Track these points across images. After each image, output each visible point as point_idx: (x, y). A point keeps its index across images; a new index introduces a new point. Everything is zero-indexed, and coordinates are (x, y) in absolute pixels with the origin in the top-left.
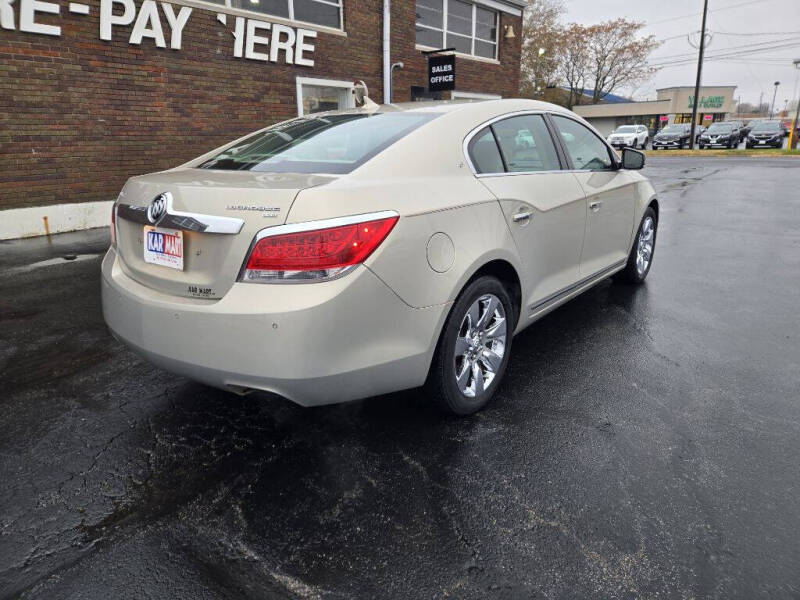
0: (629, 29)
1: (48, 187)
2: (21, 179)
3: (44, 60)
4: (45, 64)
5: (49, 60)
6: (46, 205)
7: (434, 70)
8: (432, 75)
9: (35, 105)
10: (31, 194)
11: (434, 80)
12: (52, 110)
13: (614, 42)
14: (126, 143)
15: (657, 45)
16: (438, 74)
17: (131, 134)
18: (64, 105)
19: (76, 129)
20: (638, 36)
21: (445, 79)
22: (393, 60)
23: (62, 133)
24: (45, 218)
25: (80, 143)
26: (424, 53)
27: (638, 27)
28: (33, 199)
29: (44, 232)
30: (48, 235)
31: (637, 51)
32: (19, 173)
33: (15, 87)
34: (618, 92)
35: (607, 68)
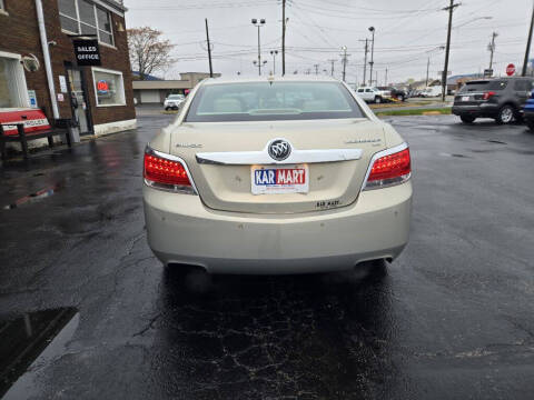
0: (154, 34)
7: (79, 49)
8: (78, 53)
11: (81, 57)
13: (146, 42)
15: (172, 46)
16: (82, 53)
20: (160, 39)
21: (91, 57)
22: (49, 40)
26: (69, 36)
27: (159, 34)
31: (162, 48)
34: (153, 74)
35: (144, 57)
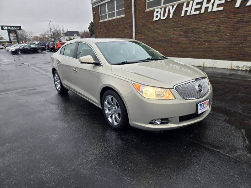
1: (207, 54)
2: (201, 51)
3: (216, 18)
4: (216, 19)
5: (218, 18)
6: (205, 59)
9: (210, 32)
10: (203, 56)
12: (214, 33)
14: (234, 42)
17: (237, 38)
18: (218, 31)
19: (219, 38)
23: (215, 39)
24: (204, 62)
25: (219, 42)
28: (203, 57)
29: (202, 66)
30: (203, 67)
32: (202, 50)
33: (207, 27)
